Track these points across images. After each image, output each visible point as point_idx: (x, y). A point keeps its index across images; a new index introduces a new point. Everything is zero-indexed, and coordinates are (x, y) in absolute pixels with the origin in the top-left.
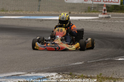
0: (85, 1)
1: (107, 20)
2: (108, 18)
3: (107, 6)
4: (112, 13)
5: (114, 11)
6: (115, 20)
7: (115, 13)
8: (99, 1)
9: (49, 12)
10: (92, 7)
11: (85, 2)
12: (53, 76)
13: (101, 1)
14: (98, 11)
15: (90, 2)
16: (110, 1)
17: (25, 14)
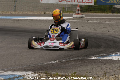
0: (59, 1)
1: (81, 20)
2: (81, 18)
3: (81, 7)
4: (86, 13)
5: (87, 11)
6: (88, 20)
7: (88, 13)
8: (73, 1)
9: (24, 12)
10: (67, 7)
11: (60, 3)
12: (29, 75)
13: (75, 1)
14: (72, 12)
15: (64, 2)
16: (84, 1)
17: (1, 14)
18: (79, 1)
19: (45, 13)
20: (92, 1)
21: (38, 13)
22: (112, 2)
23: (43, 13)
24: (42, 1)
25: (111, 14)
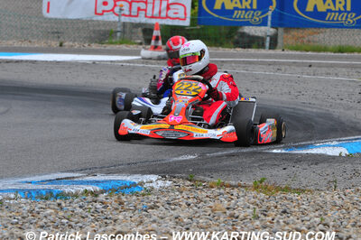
0: (96, 13)
9: (4, 41)
16: (163, 14)
18: (149, 14)
19: (61, 45)
20: (185, 14)
21: (43, 44)
22: (240, 18)
23: (55, 44)
24: (48, 11)
25: (240, 50)
